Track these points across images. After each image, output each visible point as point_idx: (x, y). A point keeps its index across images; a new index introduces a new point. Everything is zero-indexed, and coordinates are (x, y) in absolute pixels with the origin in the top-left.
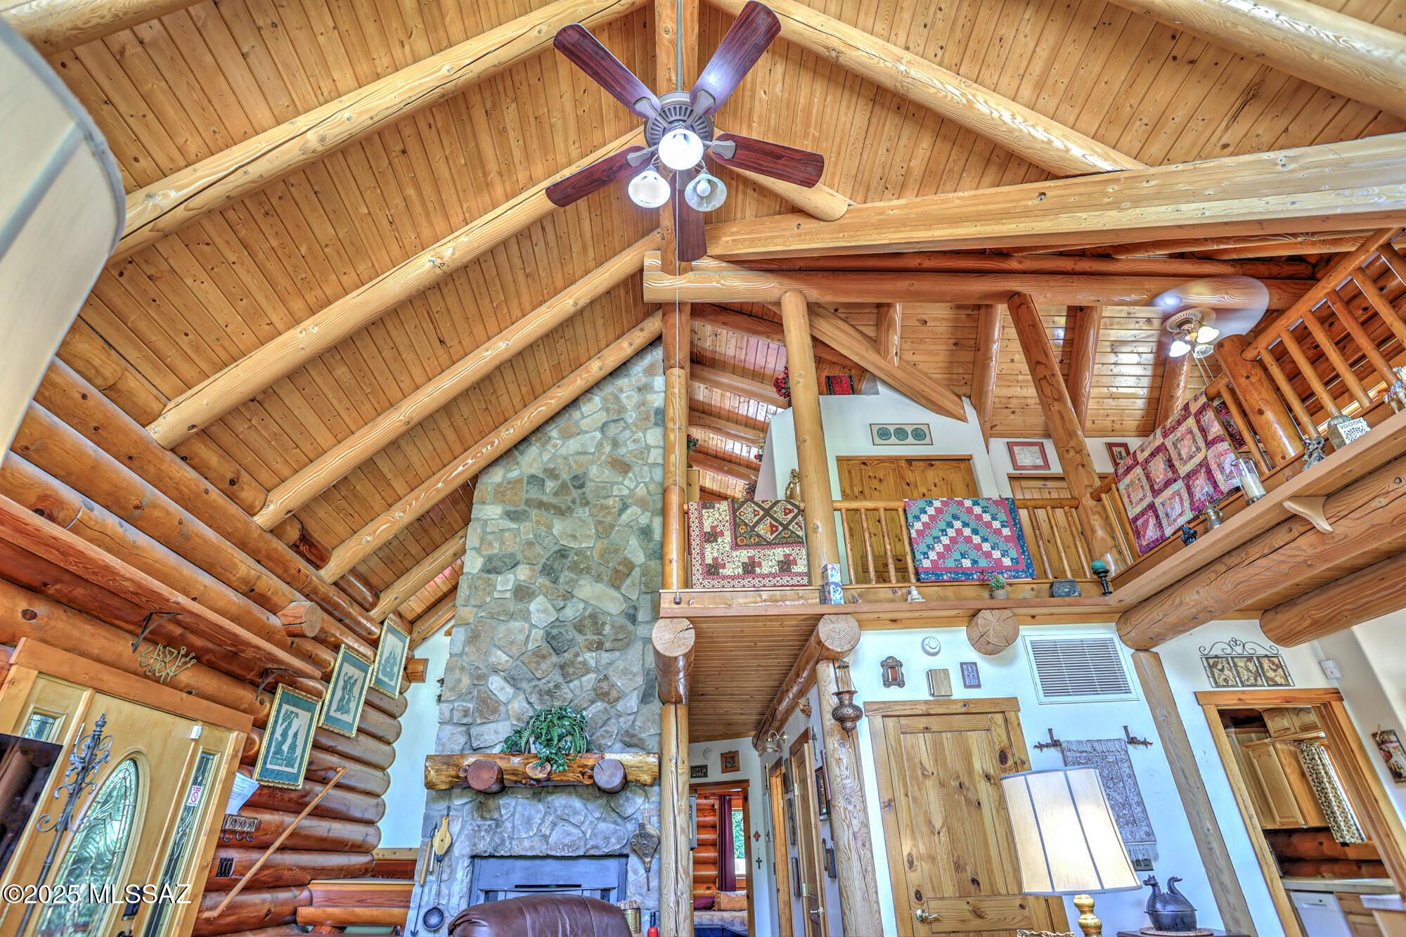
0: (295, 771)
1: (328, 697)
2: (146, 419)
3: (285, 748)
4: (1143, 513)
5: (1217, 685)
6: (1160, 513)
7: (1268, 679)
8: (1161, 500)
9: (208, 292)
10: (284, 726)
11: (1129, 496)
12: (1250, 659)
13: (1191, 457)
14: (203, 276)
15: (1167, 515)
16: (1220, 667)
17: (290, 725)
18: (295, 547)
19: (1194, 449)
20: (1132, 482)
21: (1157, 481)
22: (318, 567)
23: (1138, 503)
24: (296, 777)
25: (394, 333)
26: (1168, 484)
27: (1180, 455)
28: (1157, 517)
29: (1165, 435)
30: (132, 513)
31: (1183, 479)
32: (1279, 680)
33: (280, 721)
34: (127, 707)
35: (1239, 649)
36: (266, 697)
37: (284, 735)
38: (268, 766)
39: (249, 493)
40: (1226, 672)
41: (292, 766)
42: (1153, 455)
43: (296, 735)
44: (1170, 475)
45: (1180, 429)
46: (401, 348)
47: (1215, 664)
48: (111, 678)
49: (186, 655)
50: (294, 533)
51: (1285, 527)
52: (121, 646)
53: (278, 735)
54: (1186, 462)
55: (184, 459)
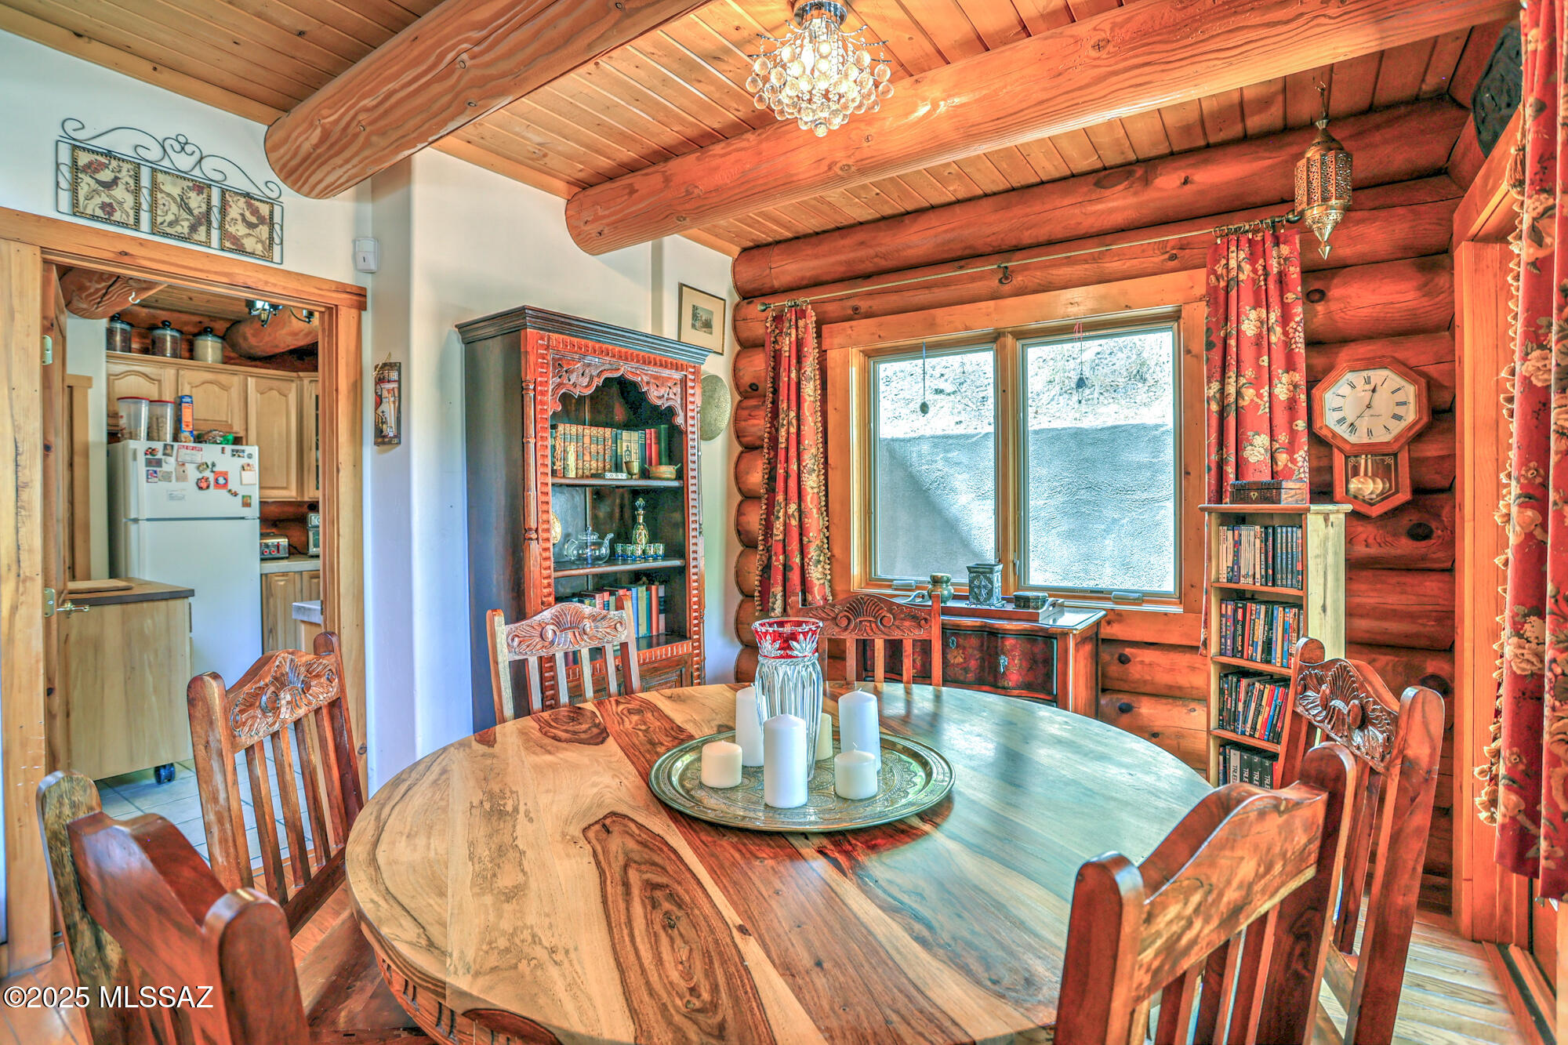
5: (75, 209)
7: (224, 234)
12: (200, 187)
16: (106, 176)
32: (249, 244)
35: (184, 162)
40: (119, 193)
47: (92, 168)
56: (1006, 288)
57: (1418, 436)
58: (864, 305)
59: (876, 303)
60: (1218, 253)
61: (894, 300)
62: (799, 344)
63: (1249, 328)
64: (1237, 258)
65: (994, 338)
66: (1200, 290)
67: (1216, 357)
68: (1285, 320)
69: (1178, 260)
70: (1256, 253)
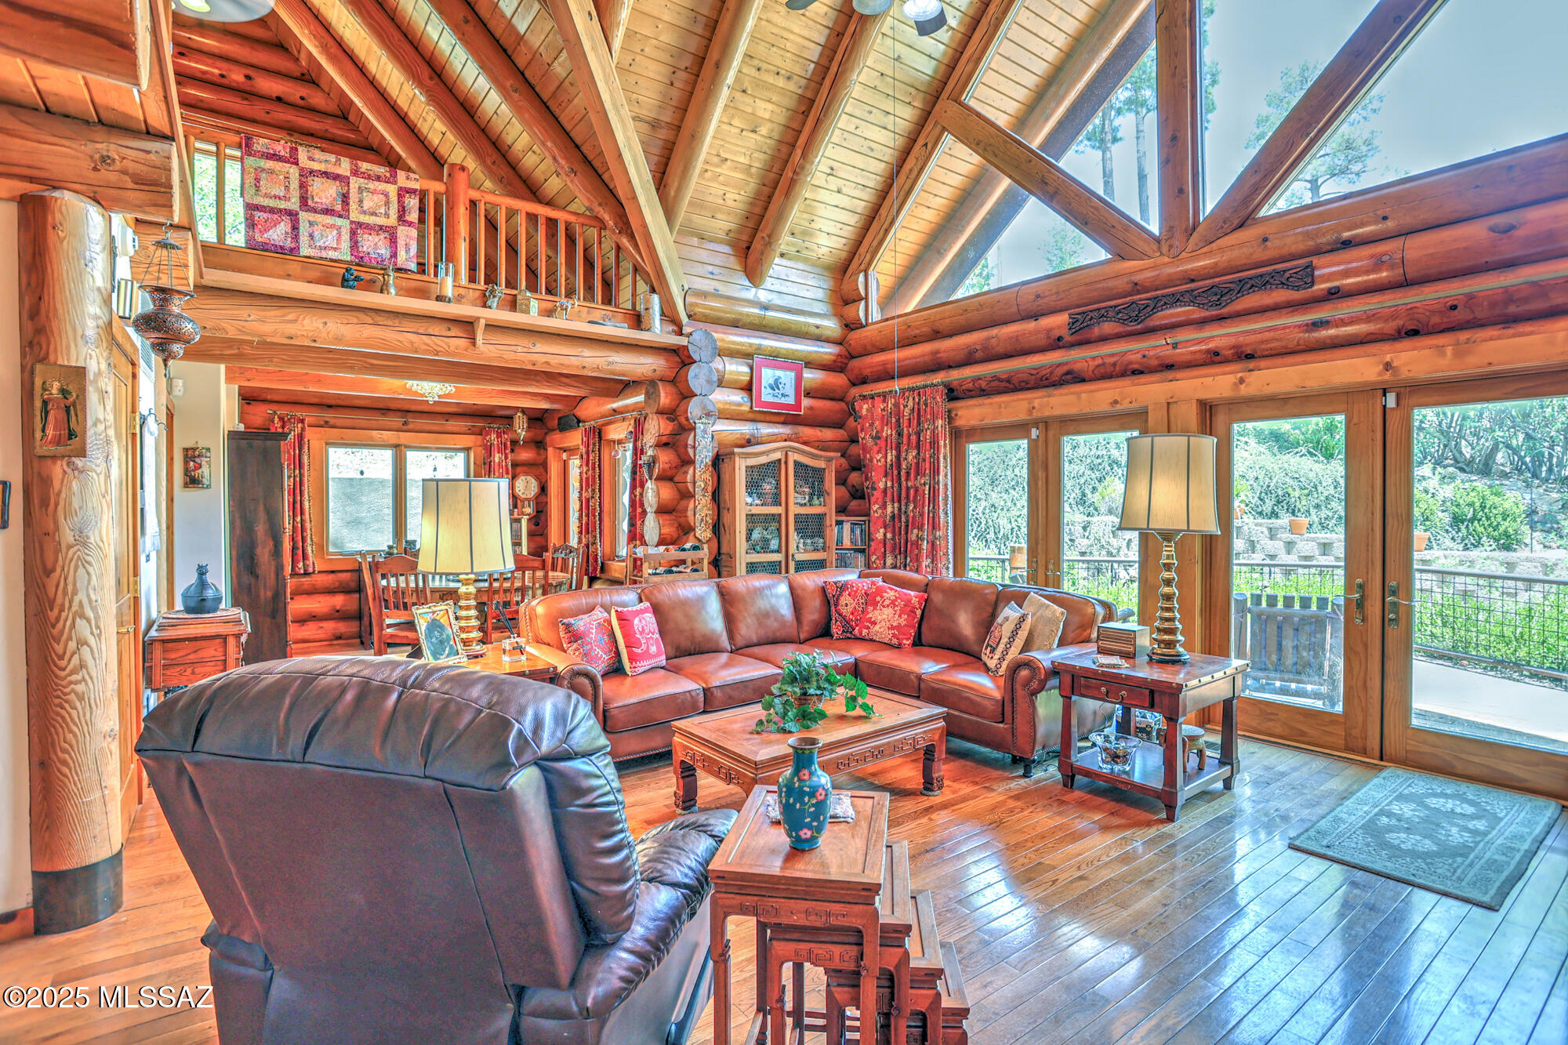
4: (272, 210)
6: (301, 229)
8: (311, 219)
11: (257, 180)
13: (374, 214)
15: (311, 236)
19: (382, 211)
20: (271, 172)
21: (316, 199)
23: (266, 195)
26: (328, 212)
27: (361, 201)
28: (295, 228)
29: (355, 172)
31: (352, 222)
42: (326, 174)
44: (338, 207)
45: (377, 183)
51: (446, 325)
54: (364, 212)
56: (405, 428)
57: (537, 497)
58: (332, 422)
59: (339, 422)
60: (488, 434)
61: (348, 423)
62: (301, 437)
63: (497, 460)
64: (493, 436)
65: (396, 446)
66: (479, 443)
67: (487, 466)
68: (506, 458)
69: (471, 432)
70: (499, 436)
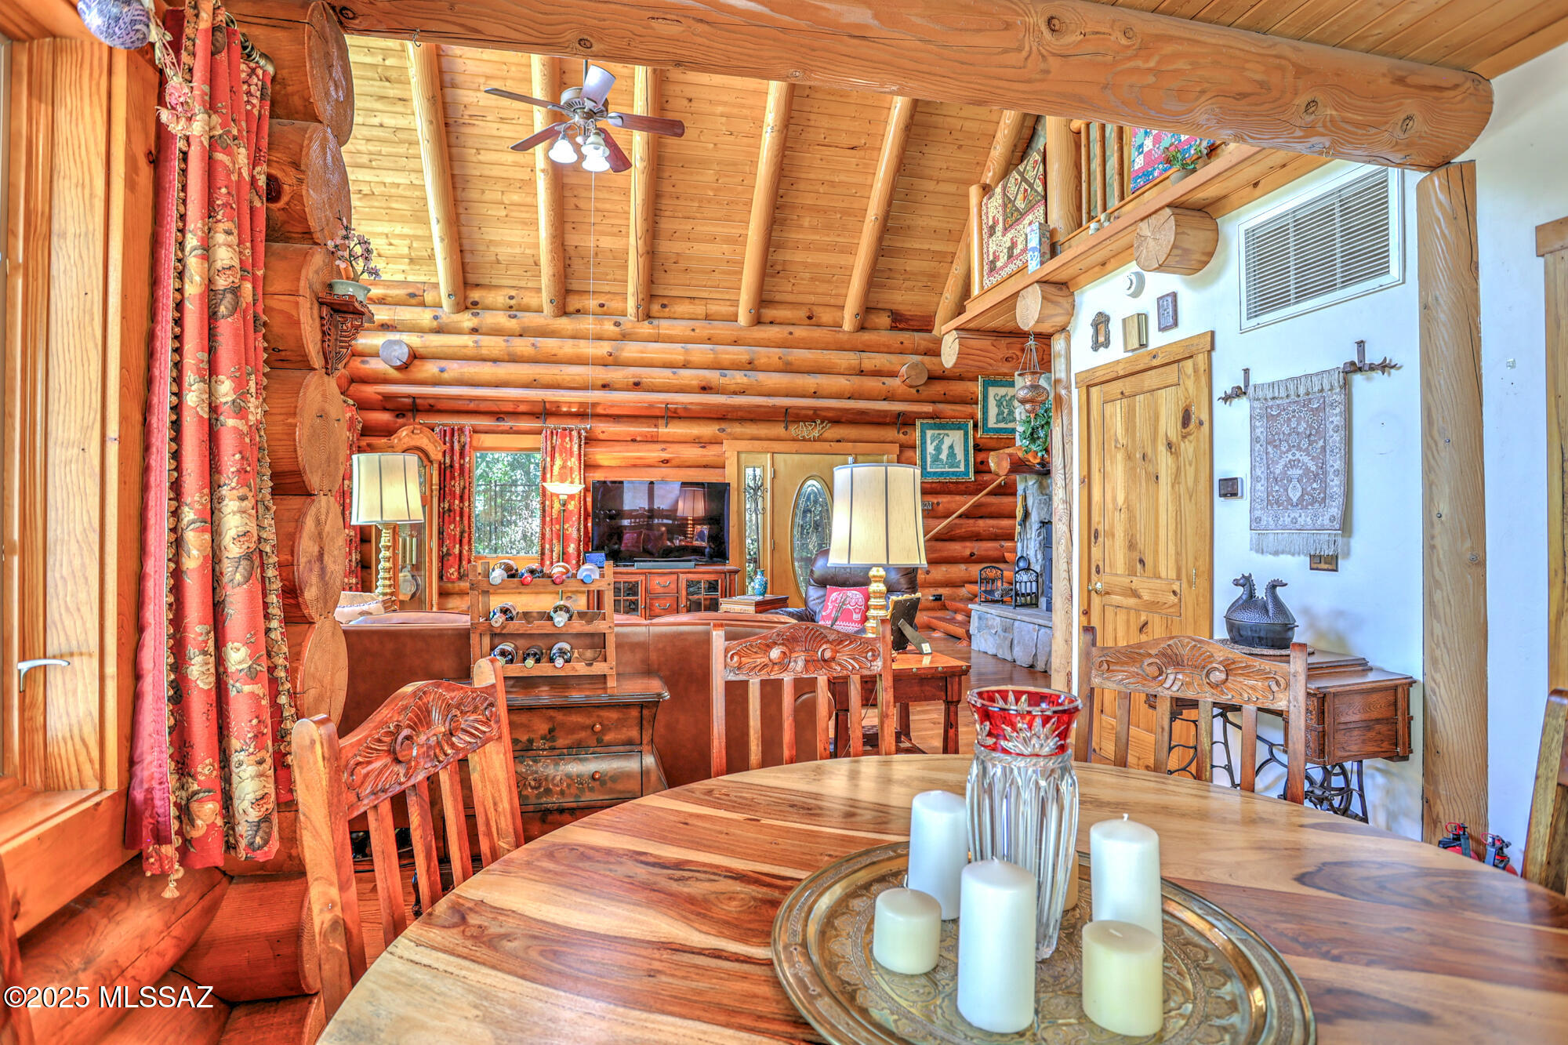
0: (962, 468)
1: (979, 415)
2: (734, 318)
3: (943, 456)
9: (700, 249)
10: (935, 444)
14: (690, 244)
17: (941, 442)
18: (892, 328)
22: (930, 331)
24: (966, 473)
25: (812, 176)
30: (751, 366)
33: (929, 441)
34: (797, 457)
36: (909, 430)
37: (938, 449)
38: (929, 470)
39: (826, 316)
41: (958, 467)
43: (951, 447)
46: (828, 178)
48: (777, 446)
49: (822, 422)
50: (884, 320)
52: (779, 430)
53: (930, 449)
55: (771, 323)
